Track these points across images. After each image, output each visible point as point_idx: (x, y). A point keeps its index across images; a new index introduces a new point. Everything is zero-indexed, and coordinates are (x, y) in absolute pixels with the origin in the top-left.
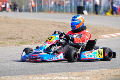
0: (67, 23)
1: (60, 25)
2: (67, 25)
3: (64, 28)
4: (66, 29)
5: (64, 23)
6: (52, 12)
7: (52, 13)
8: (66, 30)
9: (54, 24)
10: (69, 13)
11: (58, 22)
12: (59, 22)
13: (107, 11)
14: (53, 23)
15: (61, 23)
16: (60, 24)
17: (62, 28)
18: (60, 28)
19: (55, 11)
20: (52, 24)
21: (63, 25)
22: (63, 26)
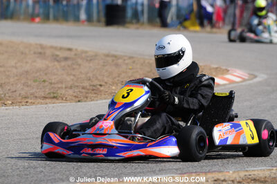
0: (76, 50)
1: (57, 56)
2: (76, 55)
3: (69, 63)
5: (70, 50)
6: (37, 20)
7: (38, 23)
8: (74, 69)
9: (40, 53)
11: (52, 47)
13: (186, 19)
14: (40, 50)
15: (61, 49)
16: (58, 53)
17: (63, 64)
18: (56, 63)
20: (35, 53)
21: (66, 54)
22: (66, 59)
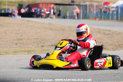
4: (112, 37)
10: (115, 20)
12: (104, 30)
19: (101, 18)
